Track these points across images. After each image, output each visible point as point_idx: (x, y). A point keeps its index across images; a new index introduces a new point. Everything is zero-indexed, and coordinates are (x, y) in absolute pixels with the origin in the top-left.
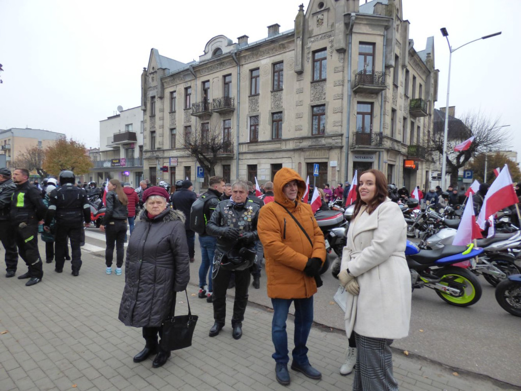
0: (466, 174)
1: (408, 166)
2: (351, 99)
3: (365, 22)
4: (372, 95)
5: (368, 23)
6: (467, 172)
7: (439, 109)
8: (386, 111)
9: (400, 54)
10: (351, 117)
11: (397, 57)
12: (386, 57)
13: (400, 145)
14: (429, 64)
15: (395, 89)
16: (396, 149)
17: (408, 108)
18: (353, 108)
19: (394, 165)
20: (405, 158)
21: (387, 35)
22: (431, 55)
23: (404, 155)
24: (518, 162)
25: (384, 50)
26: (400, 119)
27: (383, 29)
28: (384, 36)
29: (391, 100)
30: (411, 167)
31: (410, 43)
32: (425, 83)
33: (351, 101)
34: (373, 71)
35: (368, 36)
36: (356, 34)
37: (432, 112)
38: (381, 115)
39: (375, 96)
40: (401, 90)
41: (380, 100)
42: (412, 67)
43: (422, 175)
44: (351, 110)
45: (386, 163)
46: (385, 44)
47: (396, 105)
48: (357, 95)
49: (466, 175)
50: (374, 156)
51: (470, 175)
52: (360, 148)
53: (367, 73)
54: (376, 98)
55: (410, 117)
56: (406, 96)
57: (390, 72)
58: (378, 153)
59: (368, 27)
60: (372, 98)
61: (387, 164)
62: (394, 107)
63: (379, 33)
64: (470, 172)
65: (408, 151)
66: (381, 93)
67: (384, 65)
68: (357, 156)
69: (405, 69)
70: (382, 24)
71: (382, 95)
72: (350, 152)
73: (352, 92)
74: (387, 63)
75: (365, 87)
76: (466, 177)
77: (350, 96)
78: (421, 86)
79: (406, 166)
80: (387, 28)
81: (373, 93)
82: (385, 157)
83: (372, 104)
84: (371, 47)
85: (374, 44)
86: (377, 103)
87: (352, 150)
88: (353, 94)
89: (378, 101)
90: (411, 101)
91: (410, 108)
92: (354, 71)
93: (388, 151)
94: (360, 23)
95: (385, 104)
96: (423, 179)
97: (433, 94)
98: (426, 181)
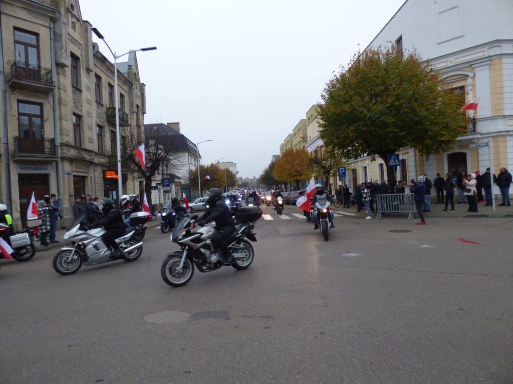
1: (109, 177)
2: (8, 95)
3: (20, 5)
4: (39, 94)
5: (24, 7)
6: (165, 181)
8: (63, 115)
9: (82, 55)
10: (9, 119)
11: (74, 57)
12: (56, 53)
13: (92, 154)
14: (130, 76)
15: (77, 92)
16: (87, 159)
17: (105, 117)
18: (12, 107)
19: (86, 177)
20: (105, 169)
21: (54, 28)
22: (134, 68)
23: (102, 165)
24: (237, 171)
25: (52, 45)
26: (89, 126)
27: (49, 20)
28: (50, 28)
29: (71, 104)
30: (113, 178)
31: (94, 47)
32: (129, 93)
33: (8, 99)
34: (39, 66)
35: (27, 23)
36: (8, 17)
38: (54, 118)
39: (44, 96)
40: (88, 94)
41: (51, 102)
42: (106, 74)
43: (134, 185)
44: (8, 109)
45: (69, 174)
46: (52, 37)
47: (81, 111)
48: (16, 93)
49: (165, 184)
50: (49, 167)
51: (168, 183)
52: (21, 156)
53: (30, 67)
54: (45, 99)
55: (109, 126)
56: (99, 103)
57: (64, 72)
58: (54, 163)
59: (25, 13)
60: (40, 97)
61: (72, 176)
62: (78, 112)
63: (42, 23)
64: (167, 181)
65: (109, 161)
66: (52, 93)
67: (53, 62)
68: (23, 166)
69: (92, 74)
70: (46, 14)
71: (53, 96)
72: (11, 162)
73: (7, 86)
74: (58, 60)
75: (22, 82)
76: (165, 185)
77: (5, 92)
78: (122, 96)
79: (107, 177)
80: (54, 20)
81: (40, 92)
82: (67, 167)
83: (41, 105)
84: (34, 37)
85: (37, 35)
86: (48, 104)
87: (14, 159)
88: (9, 89)
89: (49, 102)
90: (108, 109)
91: (107, 116)
92: (8, 61)
93: (71, 160)
94: (13, 4)
95: (60, 107)
96: (136, 189)
97: (140, 106)
98: (140, 191)
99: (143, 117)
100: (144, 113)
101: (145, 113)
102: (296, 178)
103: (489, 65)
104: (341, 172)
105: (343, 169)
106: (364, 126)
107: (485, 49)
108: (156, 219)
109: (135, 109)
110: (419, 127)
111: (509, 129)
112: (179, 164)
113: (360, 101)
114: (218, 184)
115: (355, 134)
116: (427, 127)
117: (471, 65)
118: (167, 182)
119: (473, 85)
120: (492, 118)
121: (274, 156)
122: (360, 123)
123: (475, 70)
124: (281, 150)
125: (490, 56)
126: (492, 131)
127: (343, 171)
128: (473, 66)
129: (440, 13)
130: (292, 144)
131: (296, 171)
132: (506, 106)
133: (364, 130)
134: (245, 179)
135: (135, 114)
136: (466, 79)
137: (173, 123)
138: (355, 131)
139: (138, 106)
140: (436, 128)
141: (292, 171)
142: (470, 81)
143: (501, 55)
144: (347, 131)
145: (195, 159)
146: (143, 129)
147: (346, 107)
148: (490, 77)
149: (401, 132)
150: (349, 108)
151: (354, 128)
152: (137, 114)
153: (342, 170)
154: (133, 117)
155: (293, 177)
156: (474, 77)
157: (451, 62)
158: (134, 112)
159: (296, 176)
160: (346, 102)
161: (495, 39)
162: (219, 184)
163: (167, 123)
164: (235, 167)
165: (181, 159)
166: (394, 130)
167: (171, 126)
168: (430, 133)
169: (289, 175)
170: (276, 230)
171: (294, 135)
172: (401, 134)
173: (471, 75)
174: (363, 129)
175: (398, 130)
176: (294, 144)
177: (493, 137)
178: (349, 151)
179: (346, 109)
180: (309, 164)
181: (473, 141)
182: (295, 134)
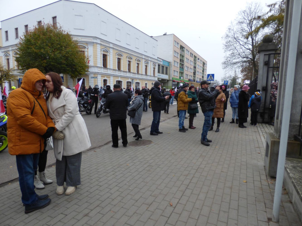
103: (93, 45)
106: (52, 62)
107: (92, 39)
110: (74, 67)
111: (99, 72)
115: (46, 65)
116: (77, 67)
117: (87, 43)
119: (88, 52)
120: (94, 67)
123: (88, 46)
125: (93, 42)
126: (94, 72)
128: (88, 44)
129: (75, 15)
132: (98, 63)
136: (85, 48)
138: (47, 63)
140: (79, 68)
142: (86, 50)
143: (97, 43)
148: (93, 50)
149: (67, 67)
151: (46, 62)
156: (88, 49)
157: (80, 39)
161: (95, 36)
166: (65, 66)
168: (78, 70)
172: (68, 69)
173: (87, 47)
175: (66, 67)
177: (94, 74)
181: (88, 74)
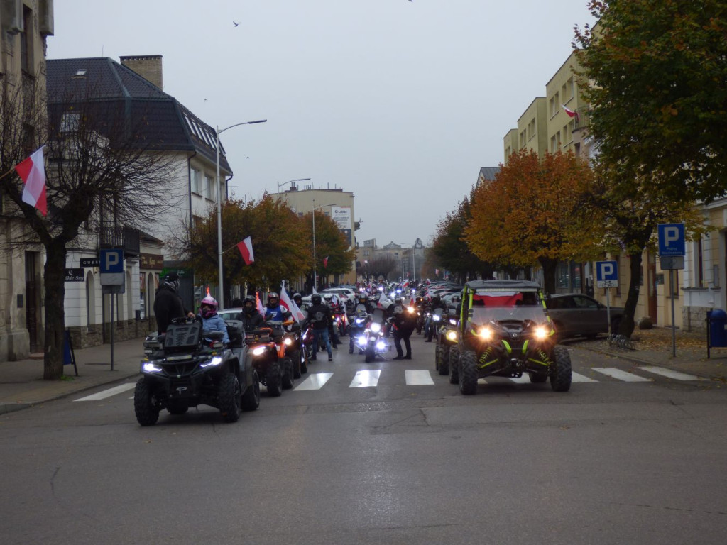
0: (107, 258)
6: (108, 255)
7: (119, 61)
24: (356, 220)
37: (37, 69)
43: (9, 265)
49: (108, 264)
51: (115, 263)
64: (115, 254)
76: (107, 268)
96: (15, 276)
97: (35, 11)
98: (28, 284)
99: (45, 46)
100: (46, 32)
101: (52, 34)
102: (542, 251)
104: (667, 239)
105: (676, 230)
106: (705, 106)
108: (77, 375)
109: (18, 23)
112: (152, 203)
113: (696, 29)
114: (283, 266)
118: (112, 258)
121: (483, 170)
122: (694, 98)
124: (507, 150)
127: (676, 238)
130: (543, 133)
131: (543, 229)
133: (704, 118)
134: (386, 248)
135: (18, 38)
137: (142, 57)
138: (681, 119)
139: (27, 11)
141: (530, 231)
144: (658, 119)
145: (210, 178)
146: (42, 82)
147: (653, 49)
150: (664, 49)
152: (26, 36)
153: (672, 234)
154: (12, 46)
155: (534, 248)
158: (16, 31)
159: (542, 244)
160: (657, 29)
162: (287, 264)
163: (122, 58)
164: (351, 206)
165: (160, 188)
167: (137, 69)
169: (518, 243)
170: (422, 412)
171: (552, 101)
174: (702, 115)
176: (551, 132)
178: (685, 174)
179: (653, 55)
180: (575, 209)
182: (554, 100)
